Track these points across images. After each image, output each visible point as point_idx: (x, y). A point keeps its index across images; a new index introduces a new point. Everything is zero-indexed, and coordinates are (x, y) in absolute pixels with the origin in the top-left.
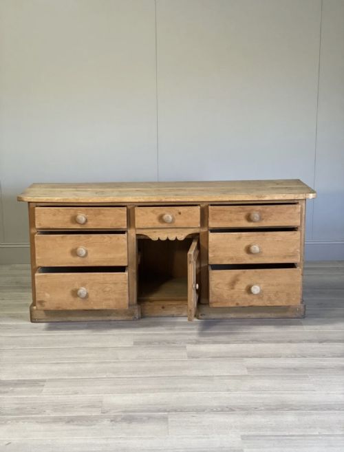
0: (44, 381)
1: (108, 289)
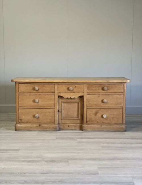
0: (19, 149)
1: (47, 115)
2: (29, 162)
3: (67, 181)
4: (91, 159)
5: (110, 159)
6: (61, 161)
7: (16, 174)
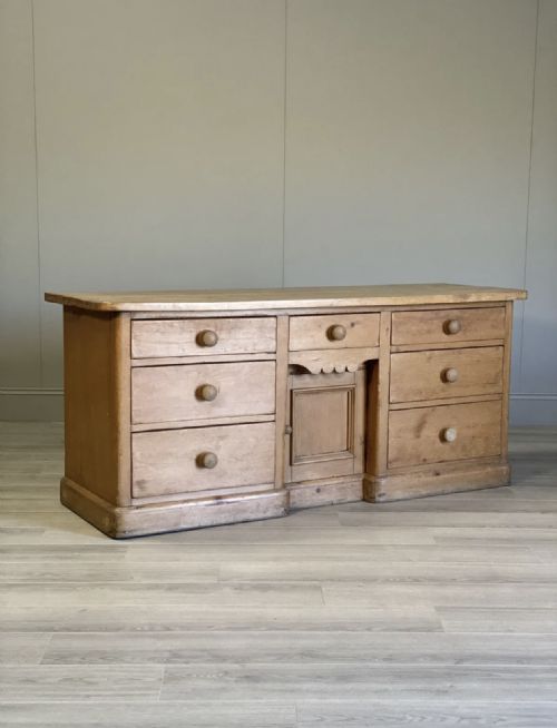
2: (171, 588)
3: (329, 654)
4: (402, 580)
5: (474, 580)
6: (294, 587)
7: (134, 629)
